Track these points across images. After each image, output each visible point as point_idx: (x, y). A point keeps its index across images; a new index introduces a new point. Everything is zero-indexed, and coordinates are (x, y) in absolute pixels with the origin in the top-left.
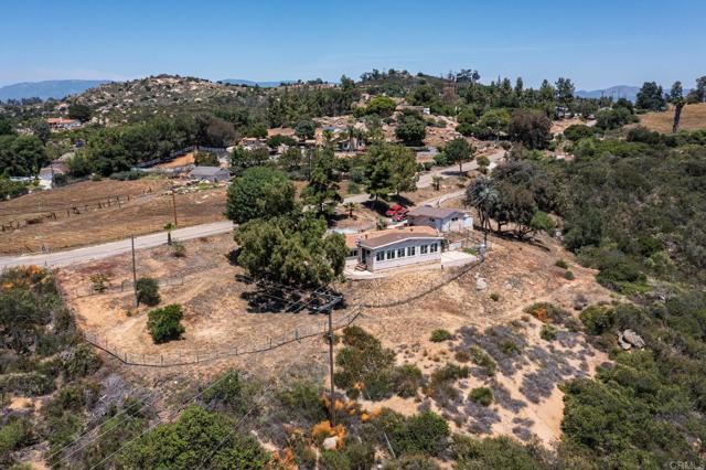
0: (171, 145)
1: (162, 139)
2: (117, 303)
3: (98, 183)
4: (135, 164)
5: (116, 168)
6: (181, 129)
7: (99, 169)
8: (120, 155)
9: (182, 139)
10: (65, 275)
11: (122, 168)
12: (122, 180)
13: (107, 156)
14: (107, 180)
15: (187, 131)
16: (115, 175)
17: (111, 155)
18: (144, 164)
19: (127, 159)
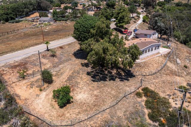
0: (28, 10)
1: (25, 8)
2: (34, 85)
3: (4, 24)
4: (17, 17)
5: (10, 19)
6: (31, 4)
7: (4, 19)
8: (11, 14)
9: (32, 8)
10: (3, 71)
11: (12, 19)
12: (13, 23)
13: (6, 14)
14: (7, 23)
15: (33, 5)
16: (10, 21)
17: (7, 14)
18: (19, 17)
19: (14, 15)
